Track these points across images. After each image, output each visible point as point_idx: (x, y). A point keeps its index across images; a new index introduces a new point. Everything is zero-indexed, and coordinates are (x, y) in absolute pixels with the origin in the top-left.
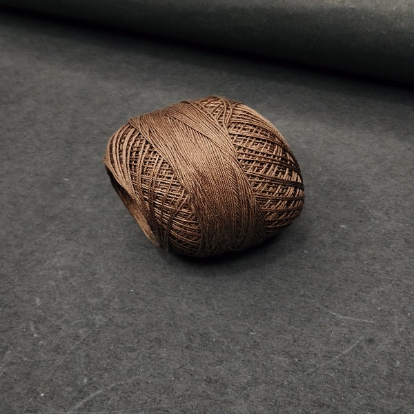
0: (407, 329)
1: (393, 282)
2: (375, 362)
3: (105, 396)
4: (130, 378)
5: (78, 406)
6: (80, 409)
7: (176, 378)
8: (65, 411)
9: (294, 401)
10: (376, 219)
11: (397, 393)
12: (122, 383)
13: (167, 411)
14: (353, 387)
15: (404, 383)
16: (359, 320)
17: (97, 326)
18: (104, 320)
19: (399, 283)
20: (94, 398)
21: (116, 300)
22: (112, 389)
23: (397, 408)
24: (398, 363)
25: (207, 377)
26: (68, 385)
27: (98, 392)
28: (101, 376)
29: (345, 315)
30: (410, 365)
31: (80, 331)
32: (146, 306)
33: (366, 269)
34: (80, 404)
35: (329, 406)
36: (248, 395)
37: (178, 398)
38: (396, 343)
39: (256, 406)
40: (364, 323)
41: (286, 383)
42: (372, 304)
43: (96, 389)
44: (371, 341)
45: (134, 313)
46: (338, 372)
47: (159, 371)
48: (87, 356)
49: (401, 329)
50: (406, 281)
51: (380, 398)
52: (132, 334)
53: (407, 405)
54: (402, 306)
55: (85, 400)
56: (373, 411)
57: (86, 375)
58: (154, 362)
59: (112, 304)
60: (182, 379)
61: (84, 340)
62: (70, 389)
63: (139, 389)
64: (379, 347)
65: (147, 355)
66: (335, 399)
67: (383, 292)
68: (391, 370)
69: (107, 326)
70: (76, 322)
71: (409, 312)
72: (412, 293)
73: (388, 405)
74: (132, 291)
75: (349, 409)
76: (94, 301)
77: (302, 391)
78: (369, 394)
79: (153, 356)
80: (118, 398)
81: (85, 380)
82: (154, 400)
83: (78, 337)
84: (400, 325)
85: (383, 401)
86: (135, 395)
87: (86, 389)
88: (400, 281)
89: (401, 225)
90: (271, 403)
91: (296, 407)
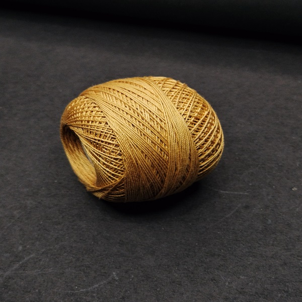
0: (273, 197)
1: (259, 166)
2: (252, 222)
3: (37, 258)
4: (57, 244)
5: (15, 267)
6: (16, 270)
7: (95, 242)
8: (5, 272)
9: (191, 253)
10: (241, 124)
11: (271, 242)
12: (51, 248)
13: (89, 267)
14: (237, 240)
15: (276, 235)
16: (236, 193)
17: (29, 208)
18: (34, 203)
19: (263, 166)
20: (28, 260)
21: (43, 188)
22: (43, 253)
23: (273, 253)
24: (270, 221)
25: (120, 241)
26: (6, 252)
27: (32, 256)
28: (33, 243)
29: (225, 190)
30: (279, 221)
31: (15, 213)
32: (68, 192)
33: (237, 158)
34: (17, 266)
35: (219, 255)
36: (154, 252)
37: (97, 257)
38: (267, 207)
39: (161, 260)
40: (240, 195)
41: (183, 241)
42: (244, 181)
43: (30, 254)
44: (247, 207)
45: (58, 197)
46: (224, 230)
47: (81, 238)
48: (21, 230)
49: (270, 197)
50: (269, 165)
51: (259, 247)
52: (57, 212)
53: (280, 250)
54: (268, 181)
55: (21, 263)
56: (254, 257)
57: (21, 244)
58: (76, 232)
59: (40, 192)
60: (100, 243)
61: (18, 218)
62: (7, 255)
63: (65, 252)
64: (253, 211)
65: (70, 226)
66: (223, 249)
67: (252, 173)
68: (265, 226)
69: (37, 207)
70: (12, 206)
71: (274, 185)
72: (274, 172)
73: (265, 252)
74: (56, 181)
75: (235, 256)
76: (25, 190)
77: (197, 246)
78: (250, 245)
79: (76, 227)
80: (48, 260)
81: (20, 248)
82: (78, 259)
83: (13, 216)
84: (268, 195)
85: (261, 248)
86: (62, 257)
87: (21, 254)
88: (264, 165)
89: (260, 127)
90: (173, 256)
91: (193, 257)
